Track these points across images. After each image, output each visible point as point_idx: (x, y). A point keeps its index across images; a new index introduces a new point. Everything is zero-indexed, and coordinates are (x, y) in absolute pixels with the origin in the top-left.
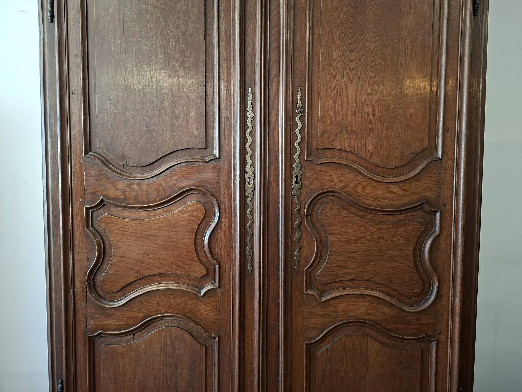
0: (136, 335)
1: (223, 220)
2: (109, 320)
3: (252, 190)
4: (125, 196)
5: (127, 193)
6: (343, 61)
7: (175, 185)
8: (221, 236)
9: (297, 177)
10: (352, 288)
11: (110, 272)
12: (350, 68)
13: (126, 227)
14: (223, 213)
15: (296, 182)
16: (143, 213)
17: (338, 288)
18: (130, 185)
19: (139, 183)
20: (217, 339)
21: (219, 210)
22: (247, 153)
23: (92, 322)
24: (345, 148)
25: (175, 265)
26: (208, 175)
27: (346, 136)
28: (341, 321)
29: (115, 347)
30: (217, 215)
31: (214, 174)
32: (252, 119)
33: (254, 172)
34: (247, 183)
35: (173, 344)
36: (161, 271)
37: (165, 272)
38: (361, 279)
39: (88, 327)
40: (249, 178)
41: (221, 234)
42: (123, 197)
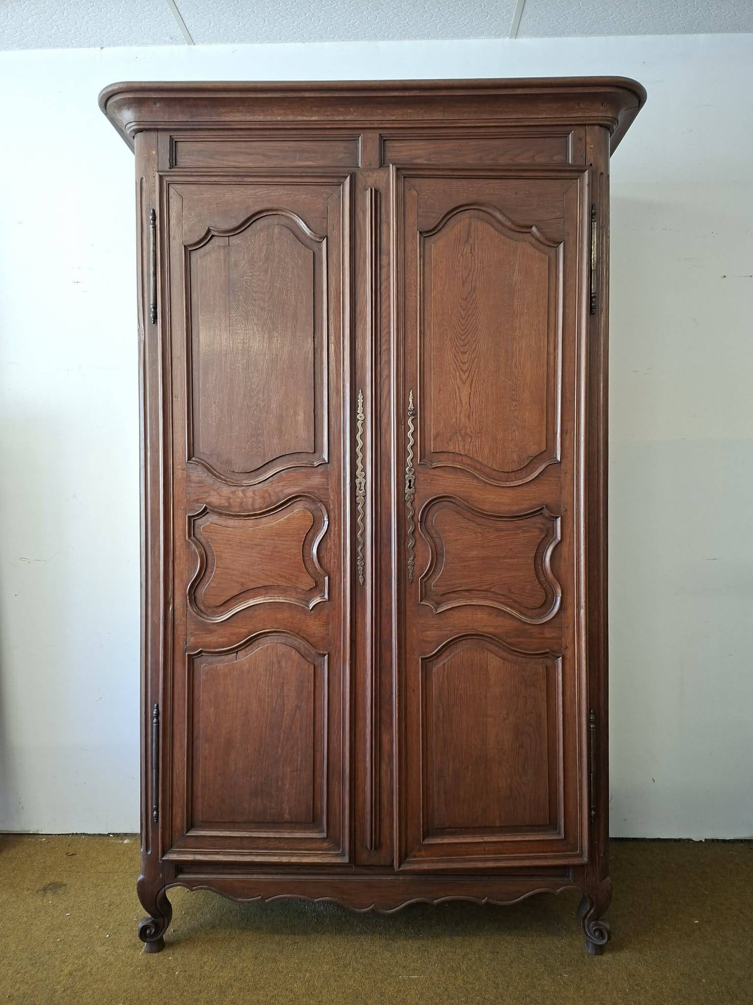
0: (239, 653)
1: (332, 528)
2: (211, 637)
3: (363, 496)
4: (229, 503)
5: (231, 500)
6: (455, 363)
7: (282, 491)
8: (331, 545)
9: (410, 481)
10: (469, 598)
11: (213, 585)
12: (462, 370)
13: (230, 536)
14: (332, 521)
15: (410, 487)
16: (248, 521)
17: (455, 599)
18: (235, 491)
19: (244, 490)
20: (326, 657)
21: (329, 517)
22: (358, 457)
23: (192, 639)
24: (460, 451)
25: (281, 576)
26: (316, 480)
27: (460, 439)
28: (458, 633)
29: (217, 667)
30: (327, 523)
31: (323, 480)
32: (362, 422)
33: (365, 477)
34: (358, 488)
35: (279, 662)
36: (267, 583)
37: (271, 584)
38: (479, 589)
39: (188, 645)
40: (360, 483)
41: (330, 543)
42: (227, 504)
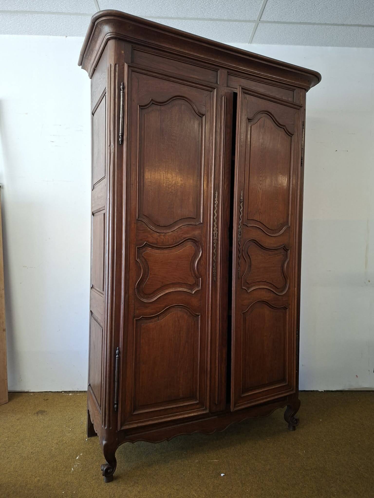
0: (160, 317)
1: (203, 255)
2: (147, 310)
3: (217, 240)
4: (157, 241)
5: (158, 240)
6: (258, 181)
7: (182, 236)
8: (202, 263)
9: (240, 232)
10: (259, 285)
11: (148, 283)
12: (260, 184)
13: (157, 258)
14: (204, 251)
15: (240, 235)
16: (165, 251)
17: (254, 286)
18: (160, 236)
19: (164, 235)
20: (200, 316)
21: (202, 250)
22: (215, 221)
23: (137, 312)
24: (258, 220)
25: (181, 278)
26: (197, 232)
27: (258, 214)
28: (255, 301)
29: (149, 325)
30: (201, 252)
31: (200, 231)
32: (217, 205)
33: (218, 231)
34: (214, 236)
35: (179, 320)
36: (173, 282)
37: (175, 282)
38: (263, 281)
39: (135, 315)
40: (215, 234)
41: (202, 262)
42: (156, 242)
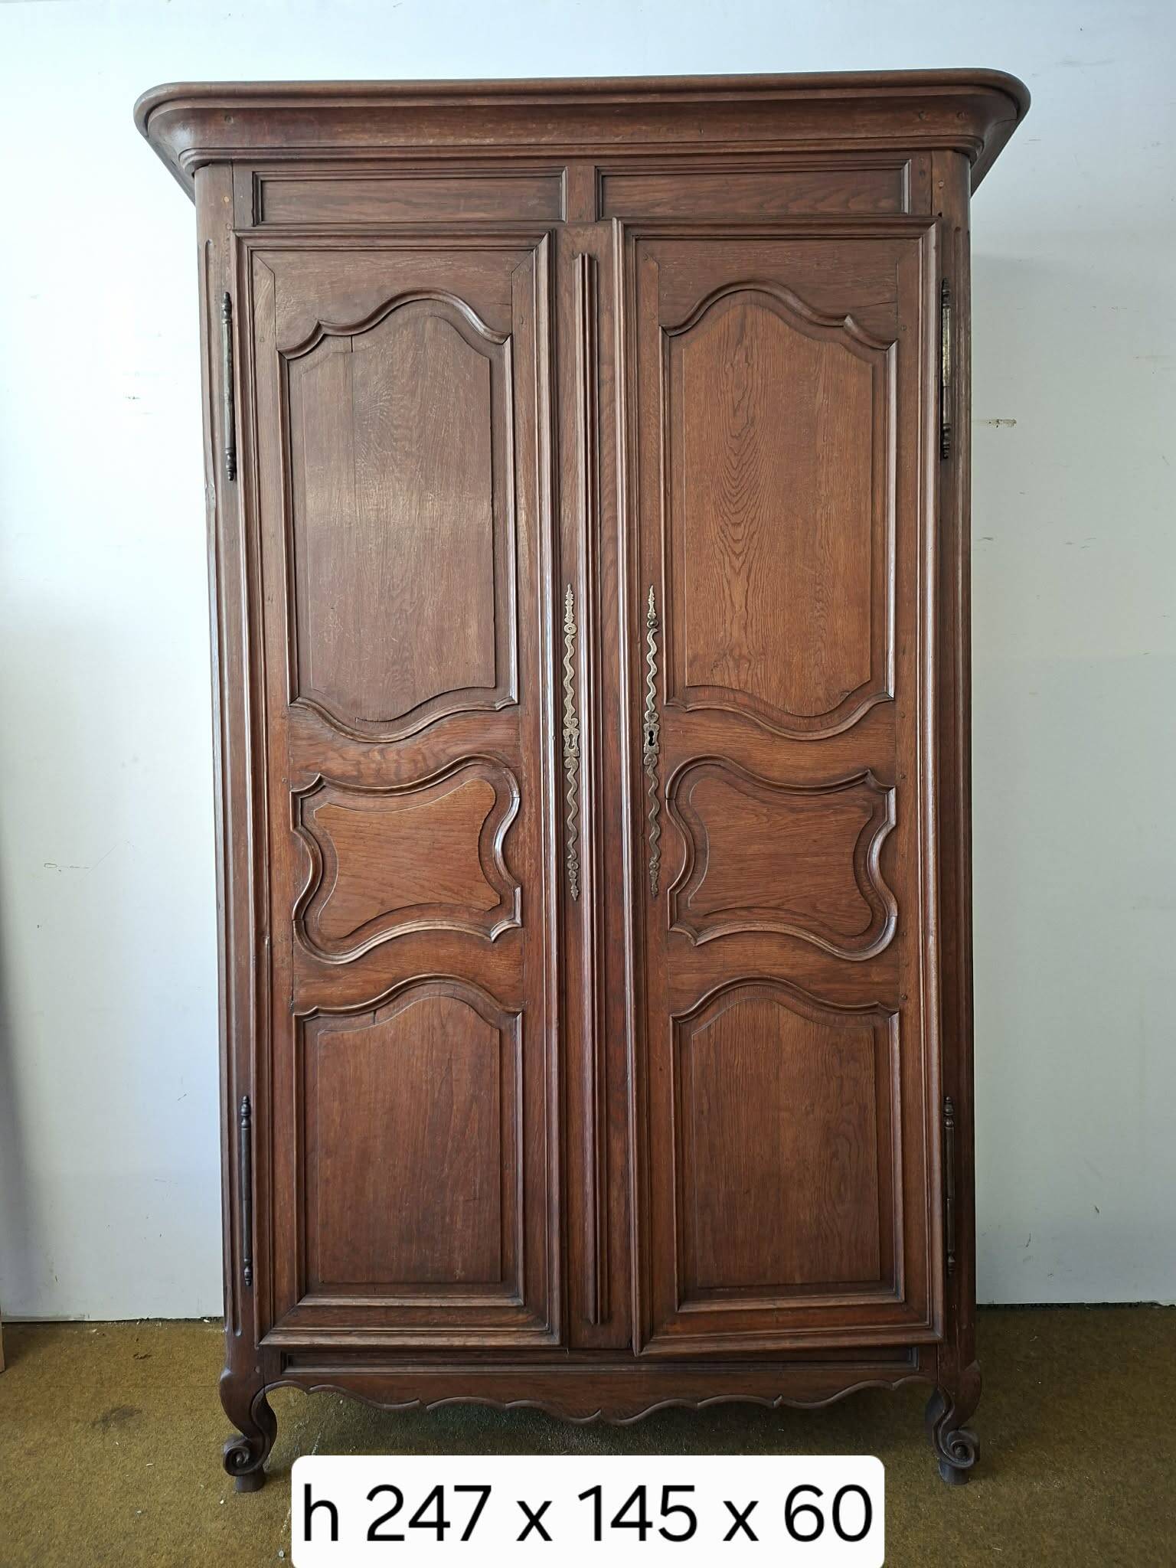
0: (378, 1012)
1: (527, 810)
2: (333, 987)
3: (576, 757)
4: (359, 771)
5: (362, 766)
6: (723, 542)
7: (443, 750)
8: (524, 836)
9: (651, 734)
10: (749, 921)
11: (334, 903)
12: (734, 553)
13: (362, 825)
14: (526, 797)
15: (651, 743)
16: (390, 800)
17: (723, 922)
18: (369, 752)
19: (383, 749)
20: (519, 1017)
21: (520, 792)
22: (567, 694)
23: (302, 992)
24: (731, 684)
25: (446, 888)
26: (499, 733)
27: (731, 664)
28: (730, 978)
29: (342, 1035)
30: (517, 801)
31: (510, 731)
32: (573, 637)
33: (578, 727)
34: (567, 744)
35: (443, 1026)
36: (421, 900)
37: (428, 901)
38: (764, 905)
39: (295, 1001)
40: (571, 736)
41: (523, 833)
42: (355, 773)
